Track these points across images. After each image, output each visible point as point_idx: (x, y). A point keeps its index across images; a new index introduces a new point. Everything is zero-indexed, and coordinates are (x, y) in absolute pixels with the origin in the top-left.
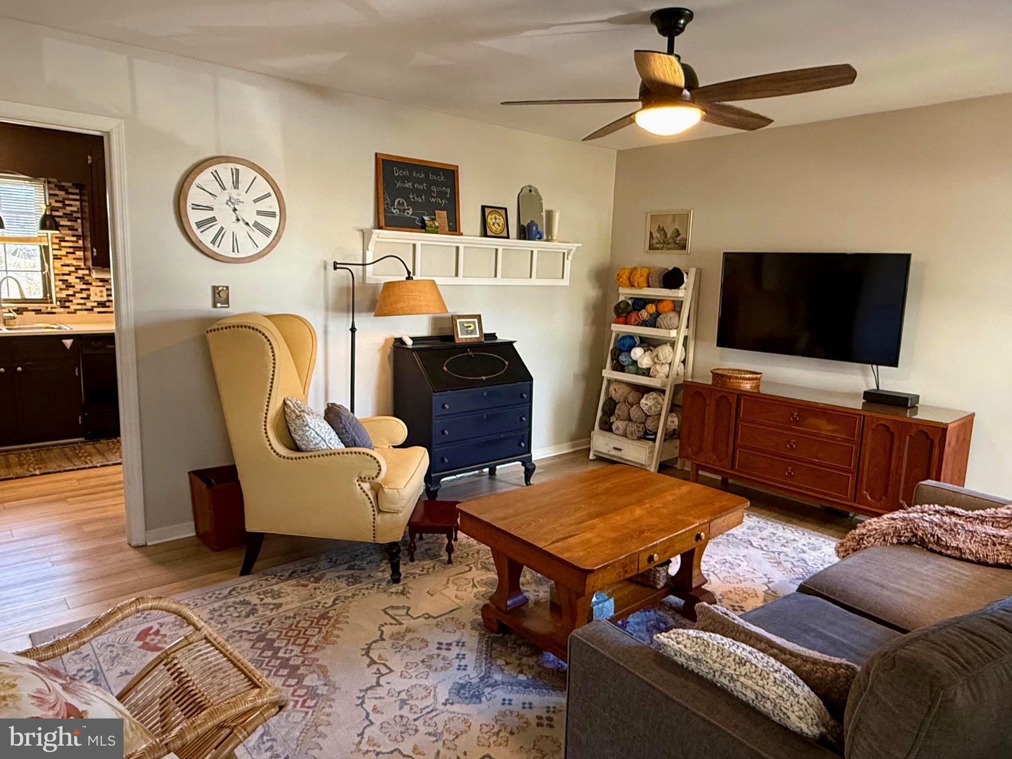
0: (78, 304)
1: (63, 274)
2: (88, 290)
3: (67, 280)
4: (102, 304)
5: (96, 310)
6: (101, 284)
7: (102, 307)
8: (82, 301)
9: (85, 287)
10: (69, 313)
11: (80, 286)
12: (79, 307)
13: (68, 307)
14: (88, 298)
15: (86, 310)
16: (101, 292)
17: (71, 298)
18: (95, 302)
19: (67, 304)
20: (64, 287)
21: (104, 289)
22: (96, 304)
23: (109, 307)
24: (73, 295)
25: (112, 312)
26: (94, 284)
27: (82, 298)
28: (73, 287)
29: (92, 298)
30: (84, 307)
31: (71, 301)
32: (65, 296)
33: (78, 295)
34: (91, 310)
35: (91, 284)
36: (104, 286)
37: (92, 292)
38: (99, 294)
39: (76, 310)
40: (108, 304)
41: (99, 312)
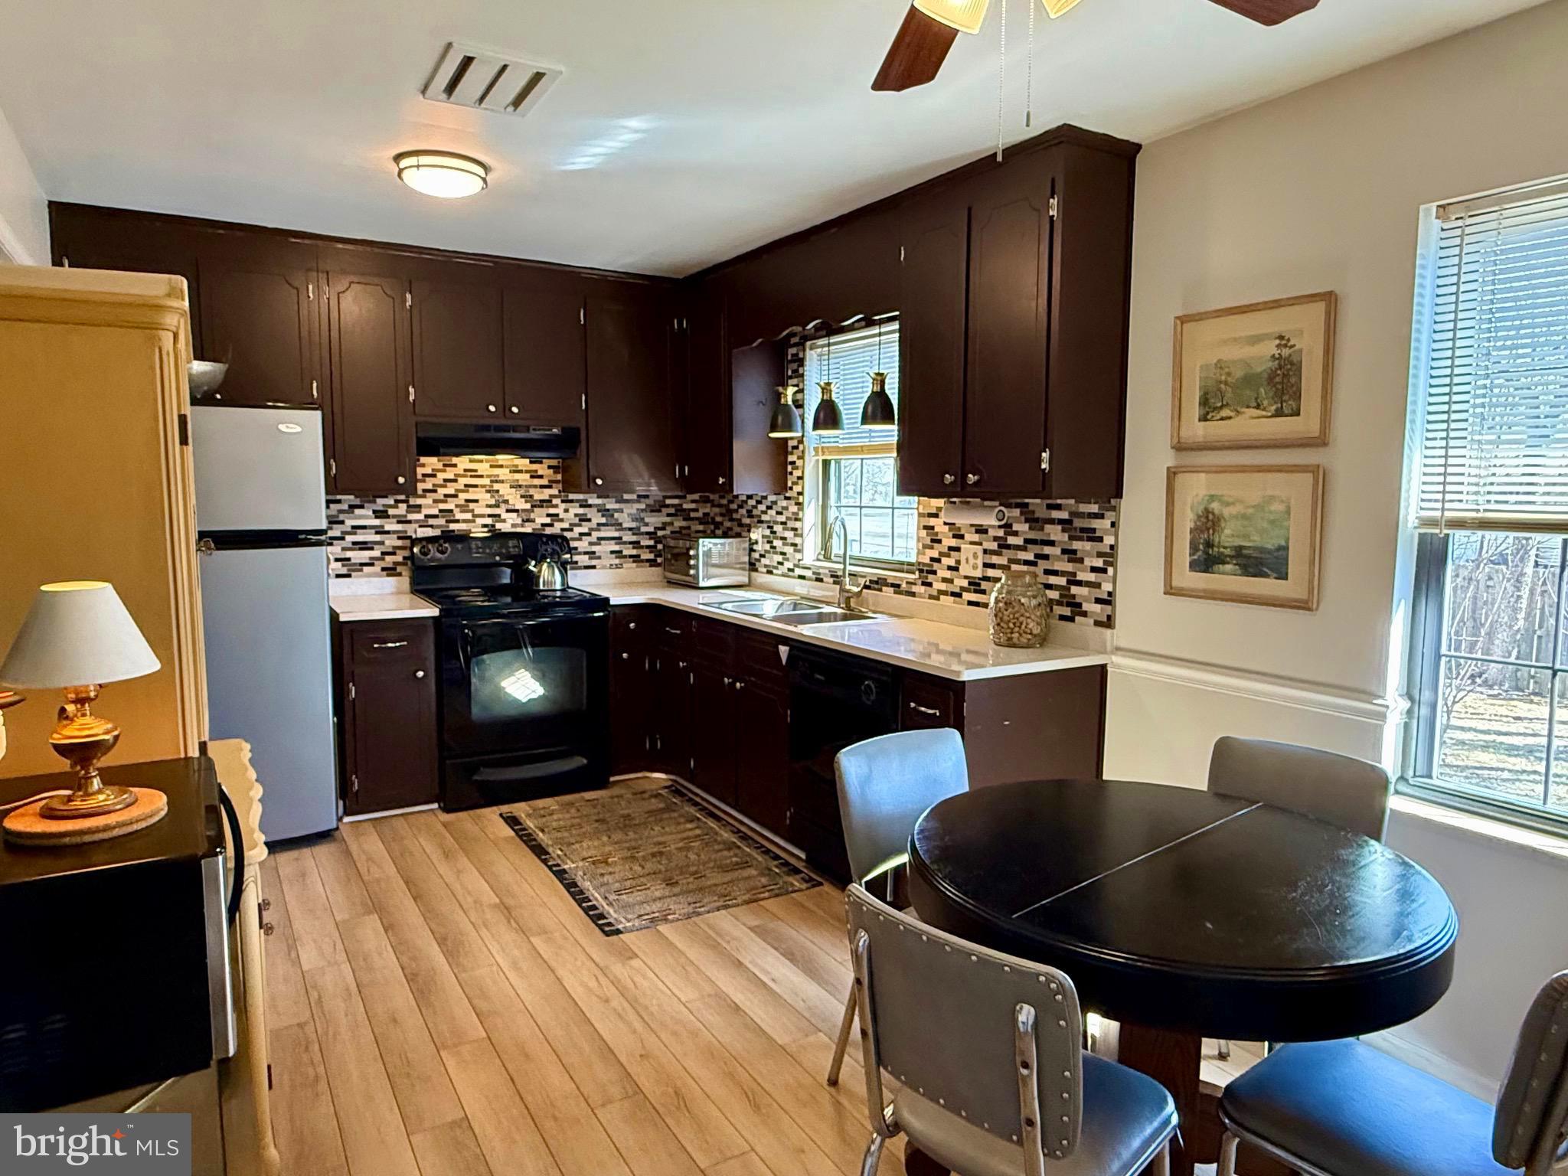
0: (944, 580)
1: (931, 515)
2: (958, 549)
3: (932, 528)
4: (975, 585)
5: (967, 596)
6: (976, 537)
7: (976, 591)
8: (948, 574)
9: (954, 543)
10: (931, 597)
11: (949, 542)
12: (943, 586)
13: (930, 585)
14: (956, 569)
15: (953, 594)
16: (975, 556)
17: (936, 566)
18: (966, 577)
19: (931, 578)
20: (928, 541)
21: (979, 549)
22: (965, 583)
23: (983, 592)
24: (938, 561)
25: (986, 605)
26: (968, 537)
27: (950, 568)
28: (939, 541)
29: (965, 569)
30: (951, 588)
31: (934, 573)
32: (927, 561)
33: (946, 561)
34: (959, 595)
35: (962, 537)
36: (980, 544)
37: (963, 556)
38: (972, 561)
39: (941, 592)
40: (984, 585)
41: (970, 603)
